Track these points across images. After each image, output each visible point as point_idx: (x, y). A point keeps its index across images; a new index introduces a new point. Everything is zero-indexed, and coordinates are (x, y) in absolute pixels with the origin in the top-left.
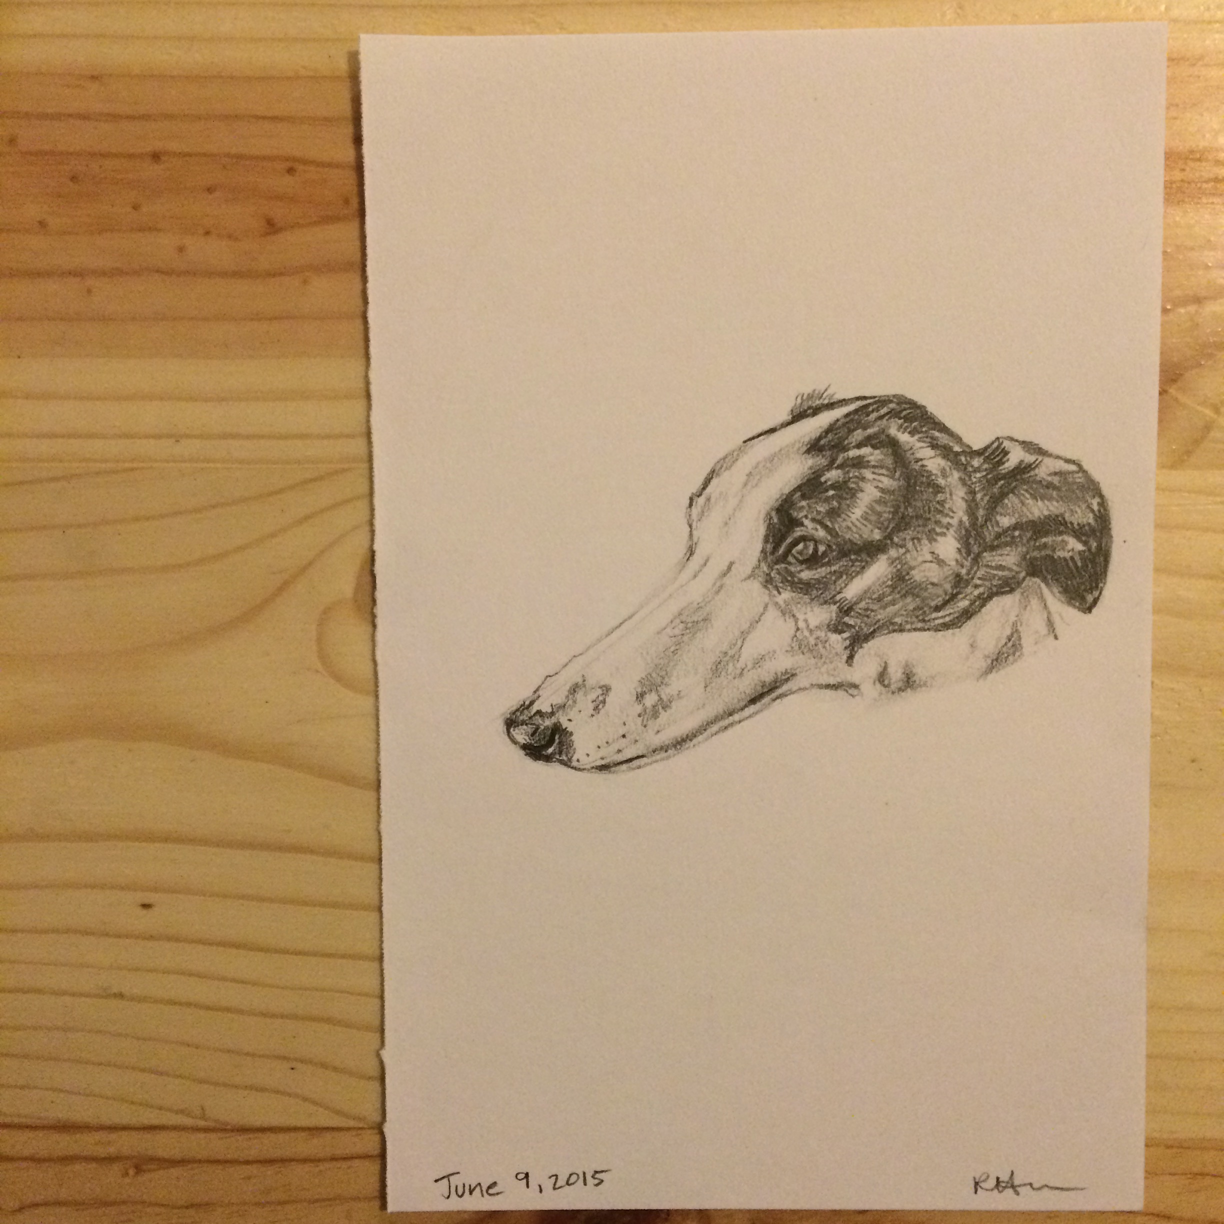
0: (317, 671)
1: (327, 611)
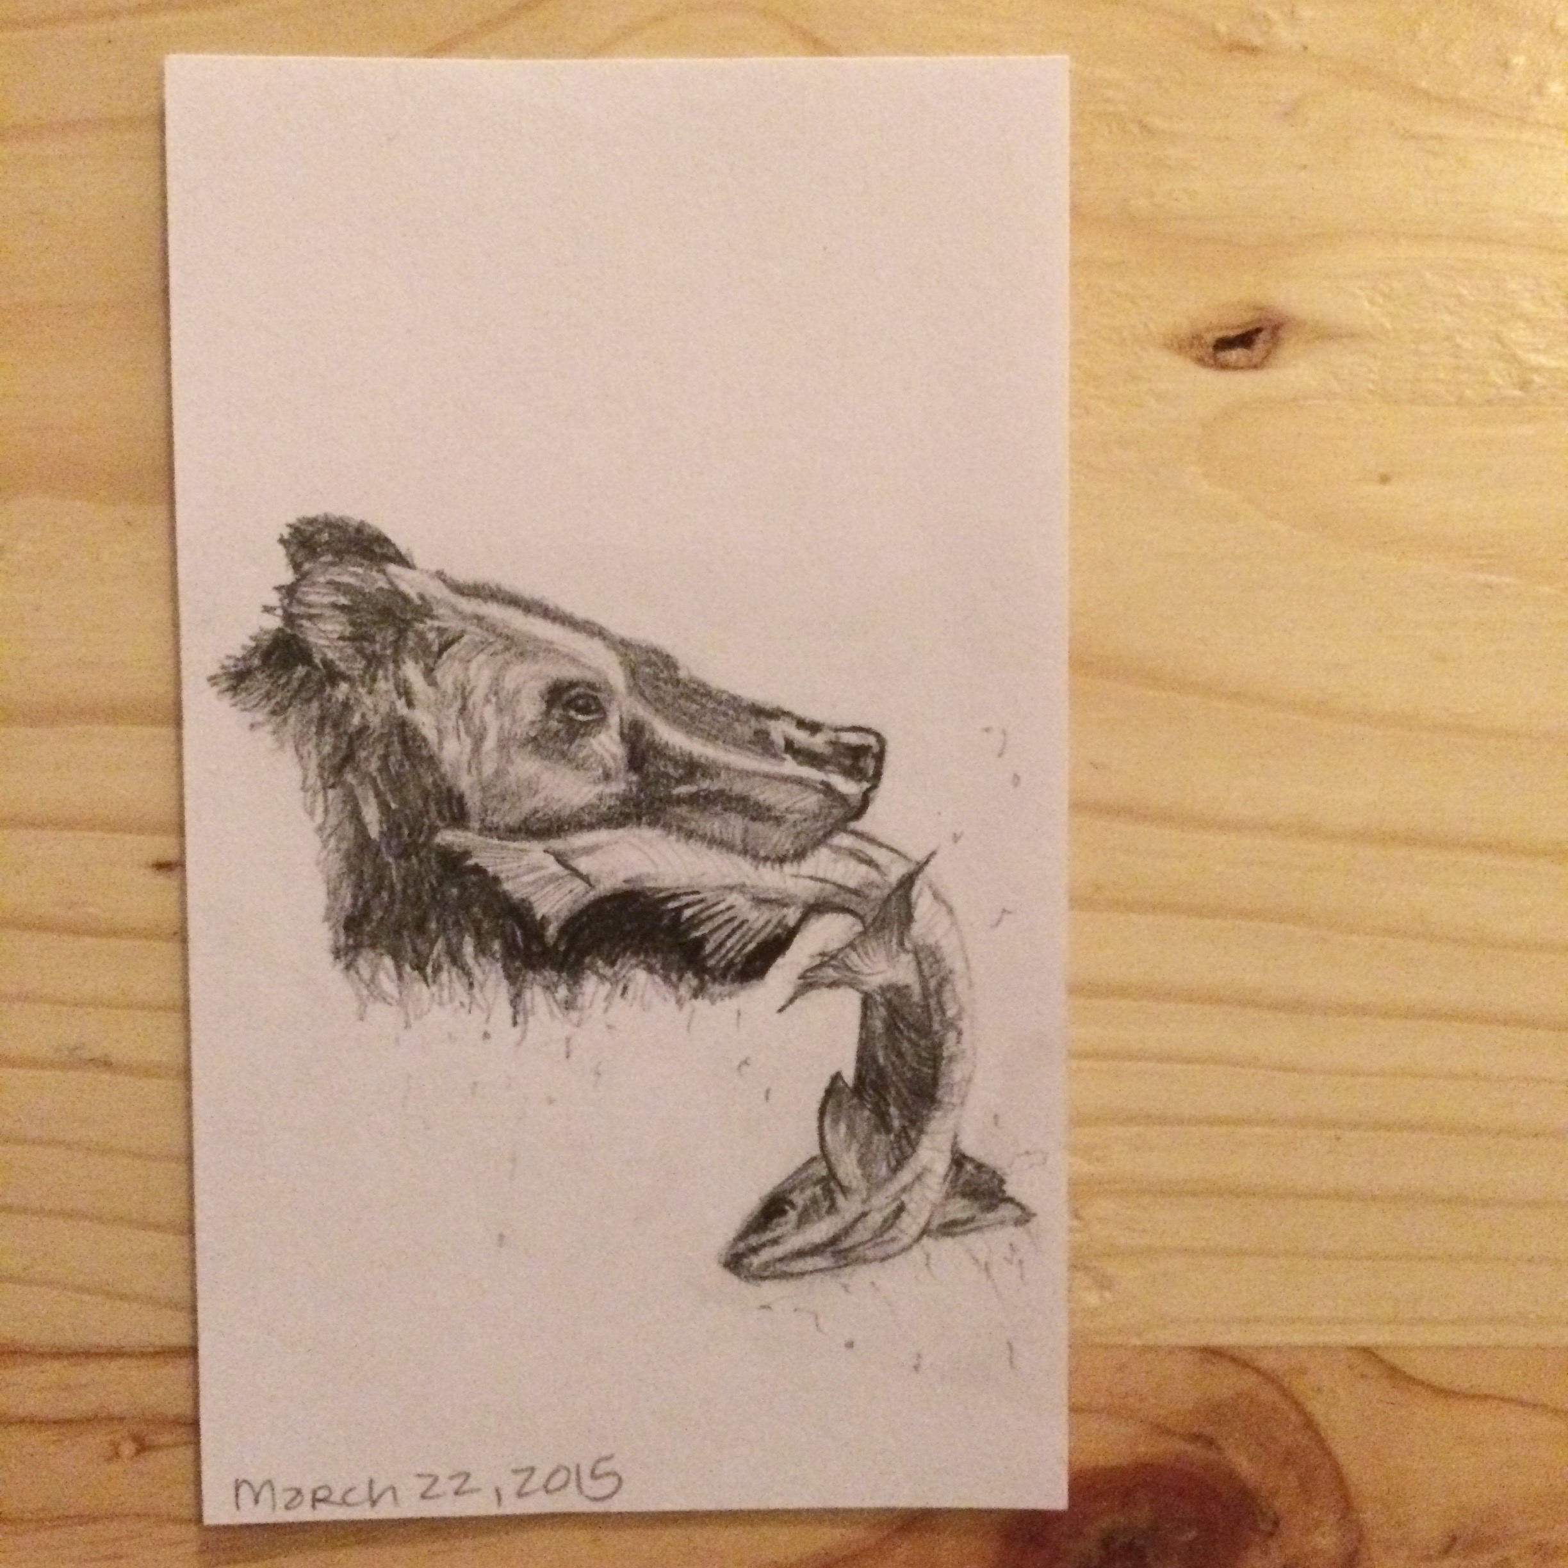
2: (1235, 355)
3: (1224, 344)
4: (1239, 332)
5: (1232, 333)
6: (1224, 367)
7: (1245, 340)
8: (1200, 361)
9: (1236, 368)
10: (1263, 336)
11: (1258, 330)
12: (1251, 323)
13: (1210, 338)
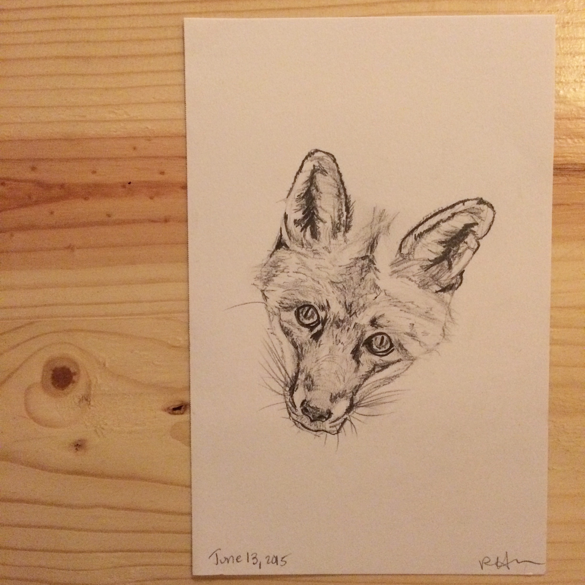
0: (25, 417)
1: (29, 388)
2: (177, 412)
3: (175, 409)
4: (177, 407)
5: (176, 407)
6: (175, 414)
7: (179, 408)
8: (170, 413)
9: (178, 414)
10: (183, 407)
11: (182, 406)
12: (180, 404)
13: (172, 408)
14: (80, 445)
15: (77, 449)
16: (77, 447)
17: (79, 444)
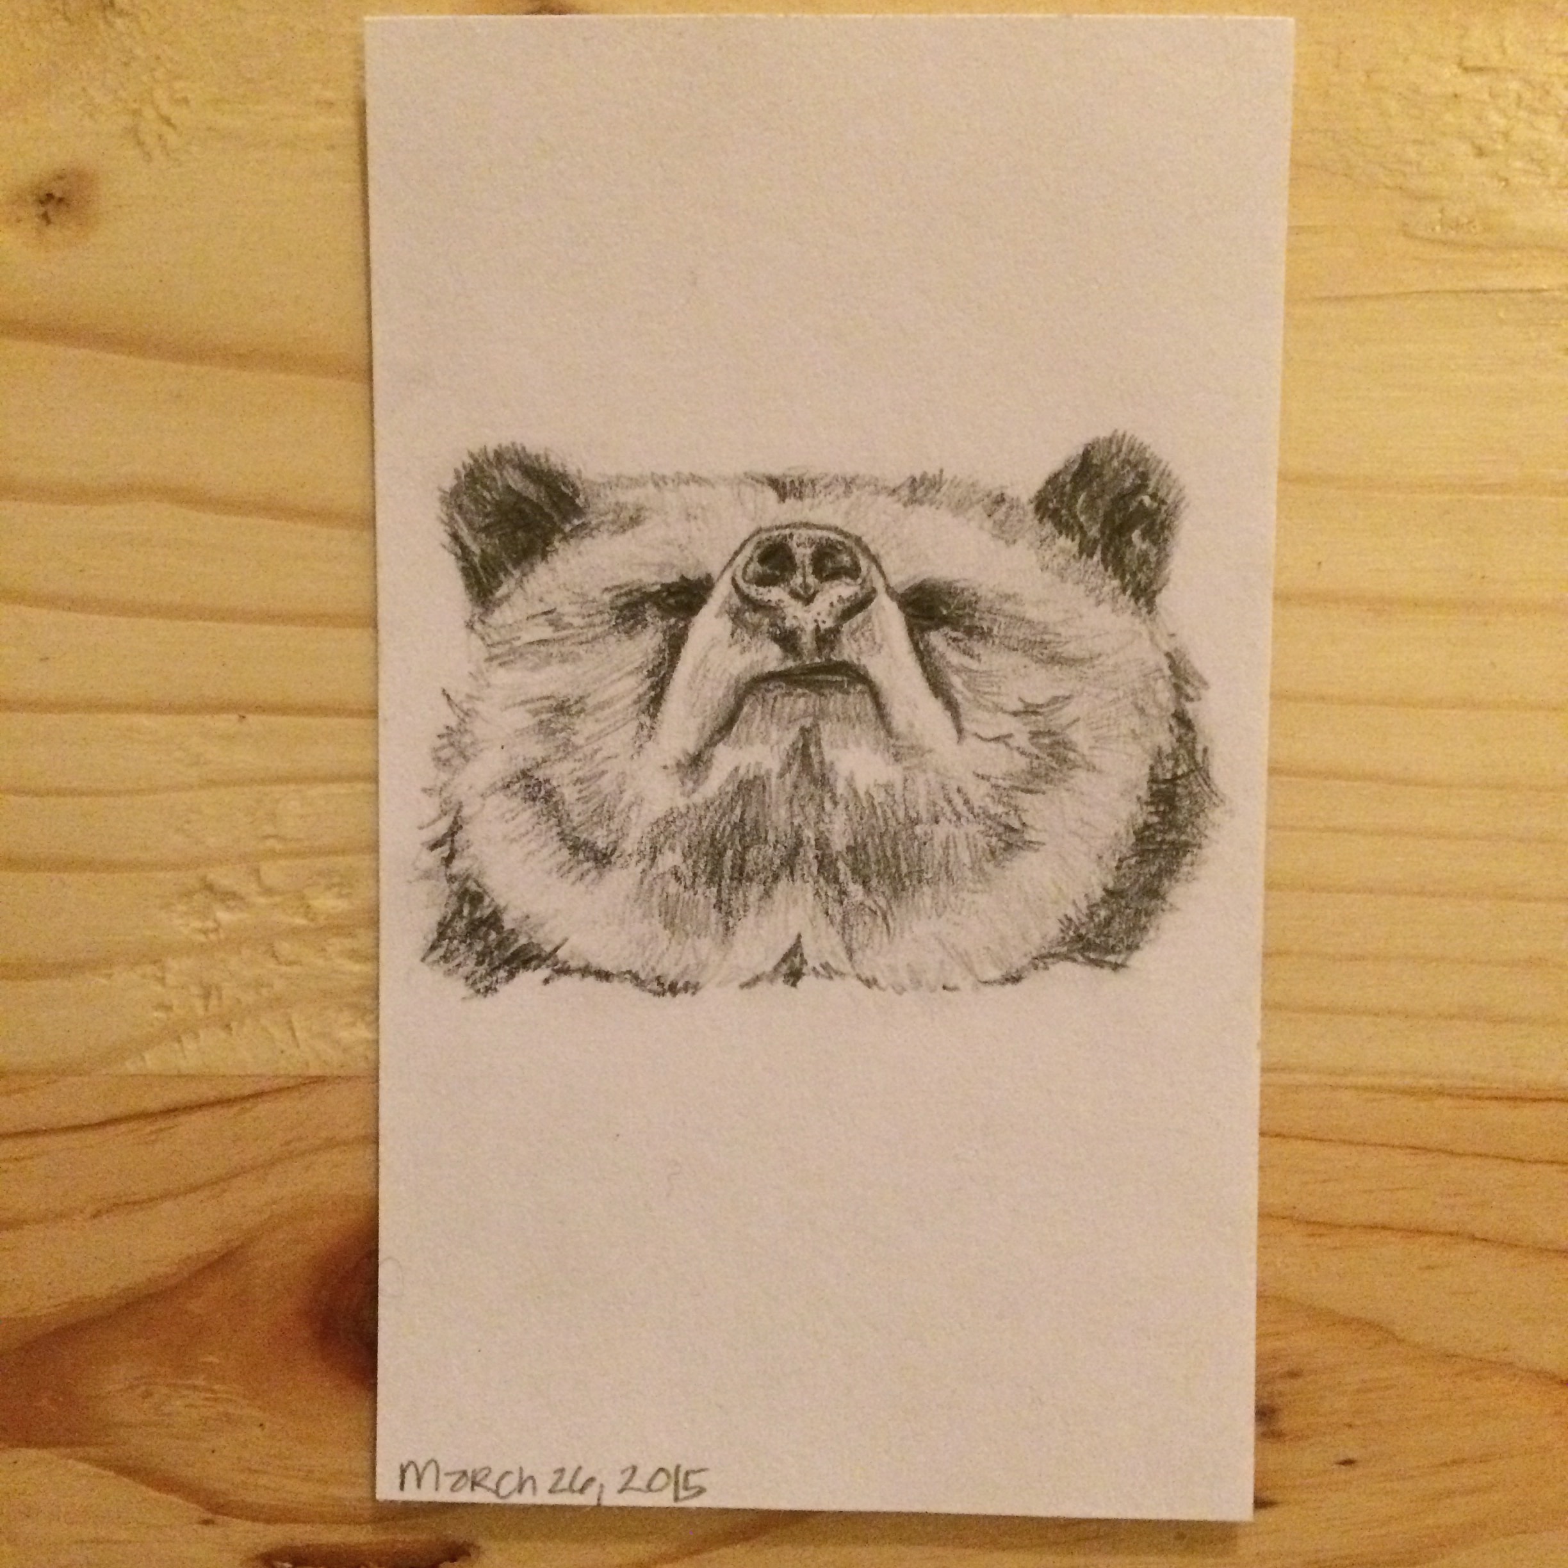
14: (61, 200)
15: (45, 217)
16: (50, 208)
17: (58, 195)
